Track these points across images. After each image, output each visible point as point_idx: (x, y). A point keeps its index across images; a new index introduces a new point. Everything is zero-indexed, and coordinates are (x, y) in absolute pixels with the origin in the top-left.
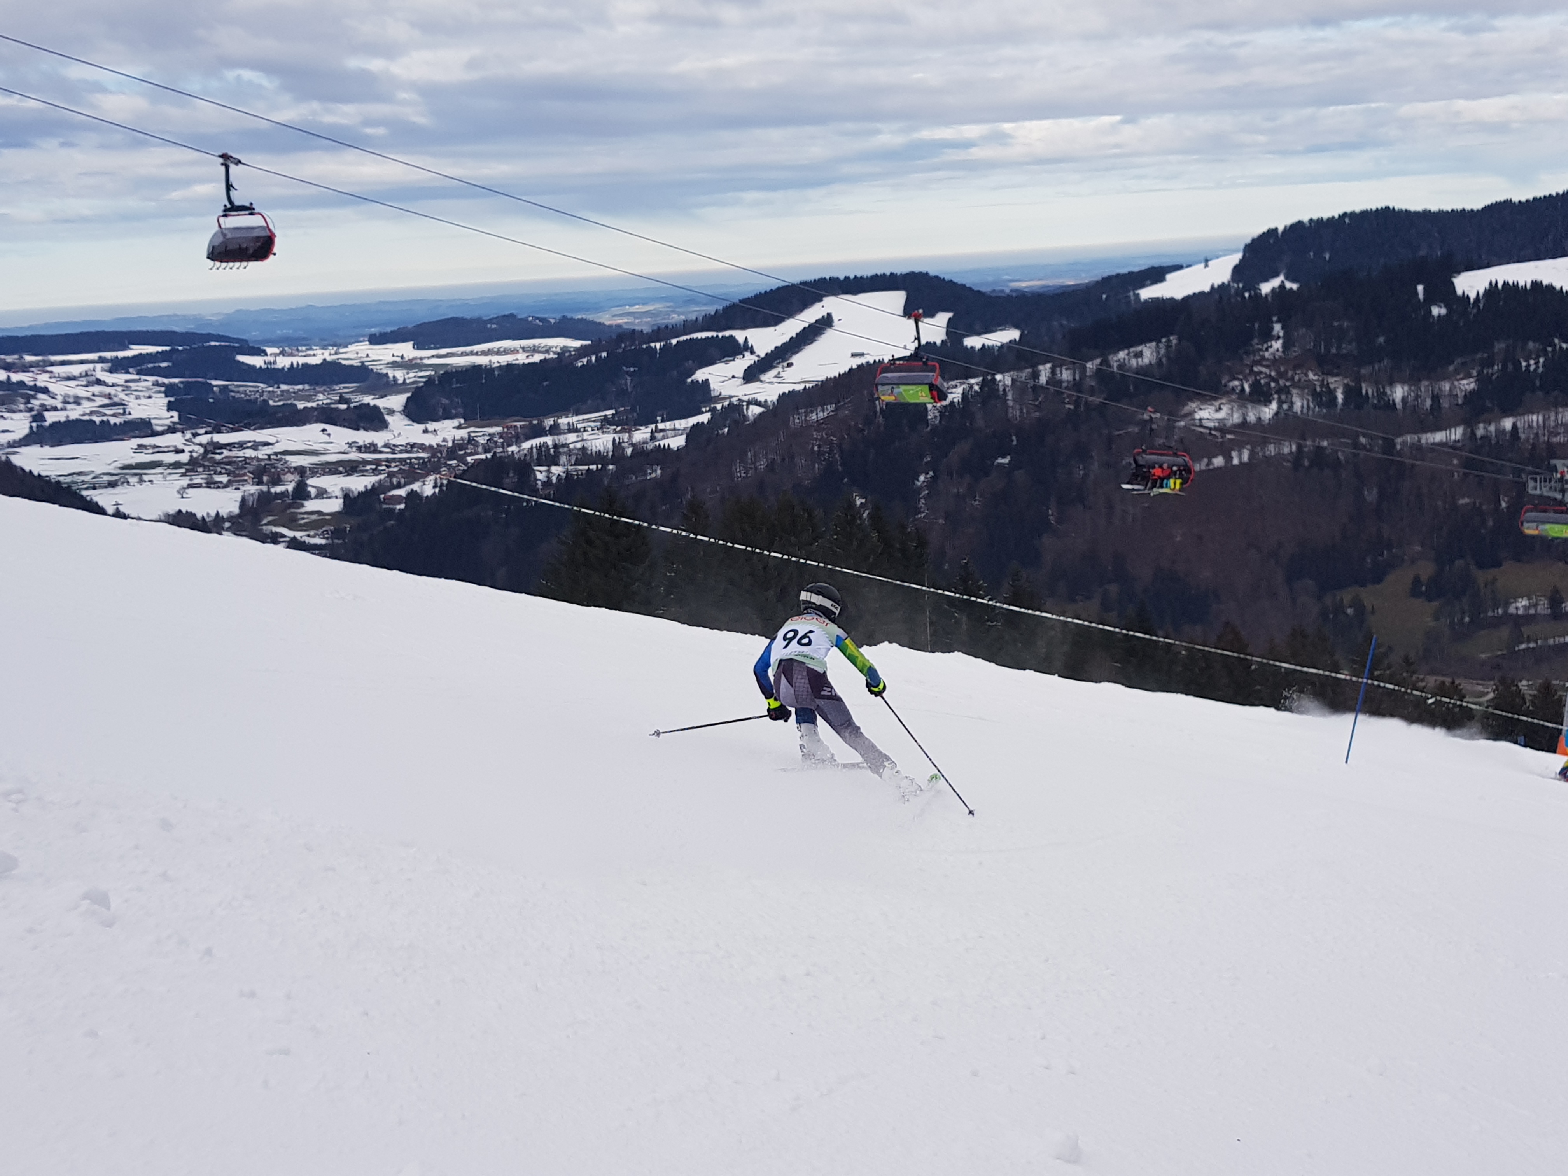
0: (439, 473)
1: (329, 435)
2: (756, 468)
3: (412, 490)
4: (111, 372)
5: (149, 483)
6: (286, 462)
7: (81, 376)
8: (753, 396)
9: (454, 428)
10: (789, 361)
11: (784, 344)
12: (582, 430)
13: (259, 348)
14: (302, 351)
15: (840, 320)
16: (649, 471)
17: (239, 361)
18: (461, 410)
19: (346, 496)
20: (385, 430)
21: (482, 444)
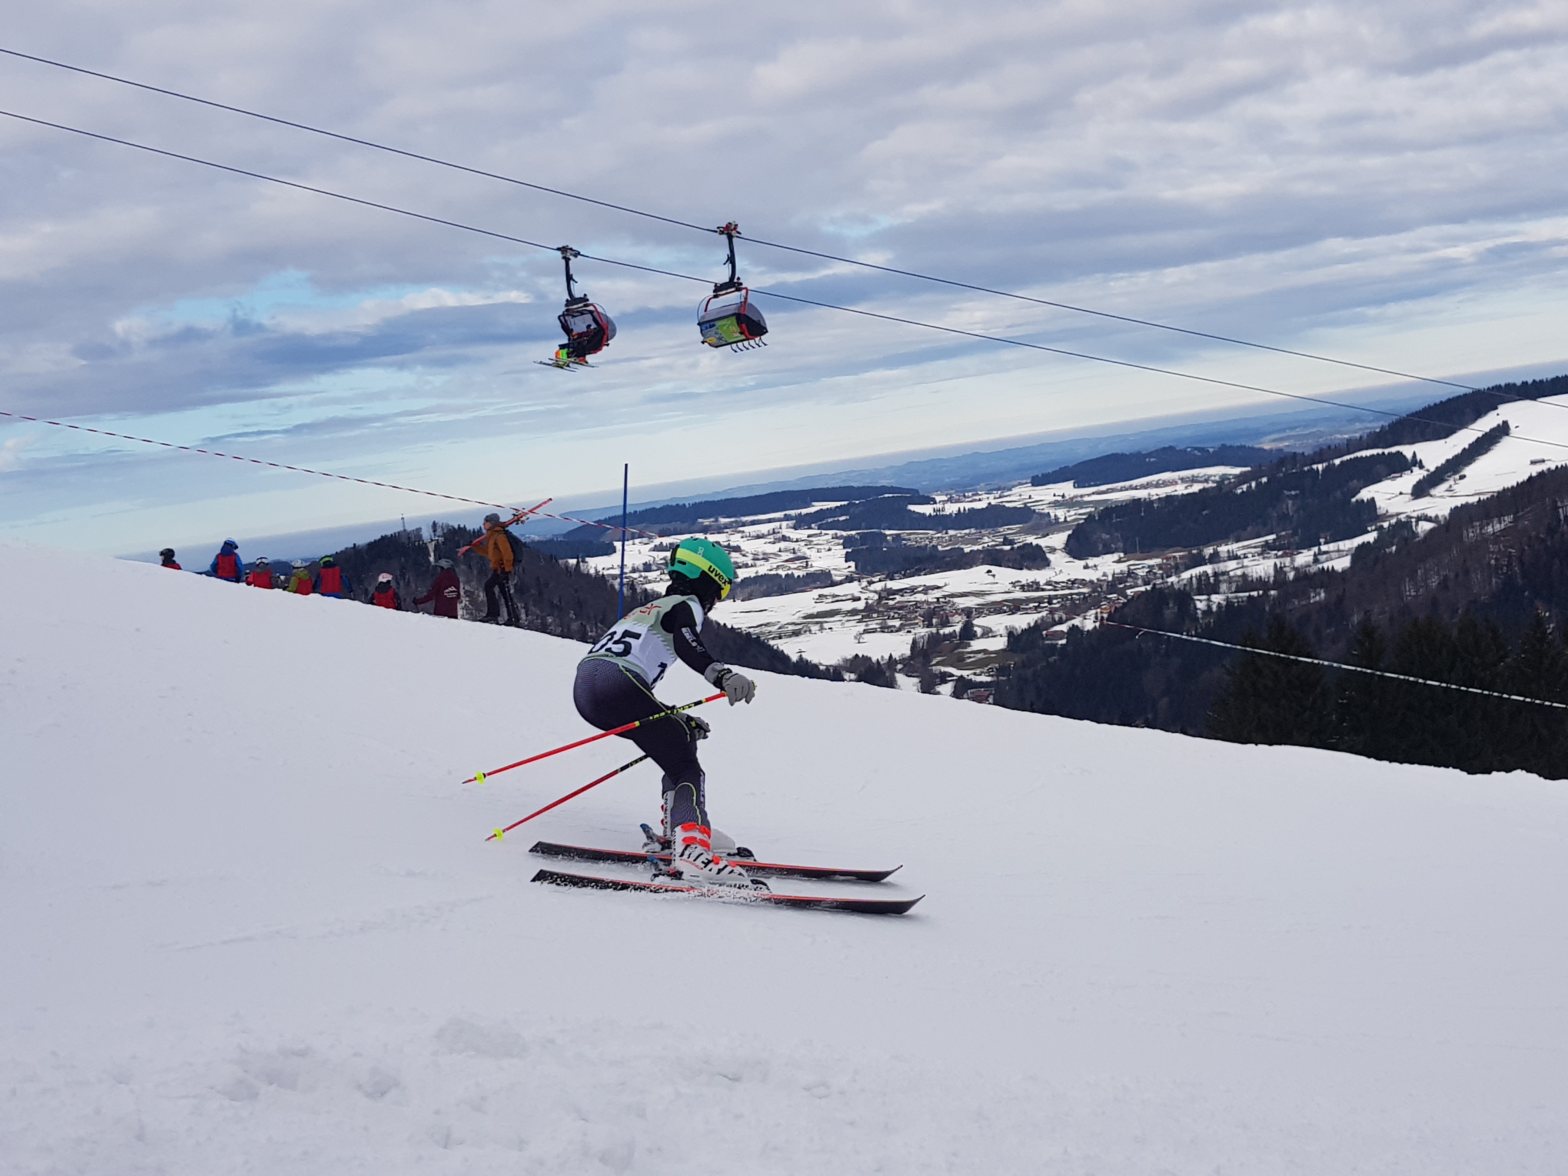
0: (1100, 607)
2: (1427, 585)
3: (1073, 625)
4: (796, 529)
5: (829, 630)
6: (954, 604)
7: (768, 534)
8: (1422, 512)
9: (1114, 562)
10: (1462, 473)
11: (1456, 457)
12: (1242, 556)
13: (928, 497)
14: (969, 497)
15: (1517, 427)
16: (1312, 595)
17: (910, 510)
18: (1121, 545)
19: (1011, 634)
20: (1047, 568)
21: (1141, 576)
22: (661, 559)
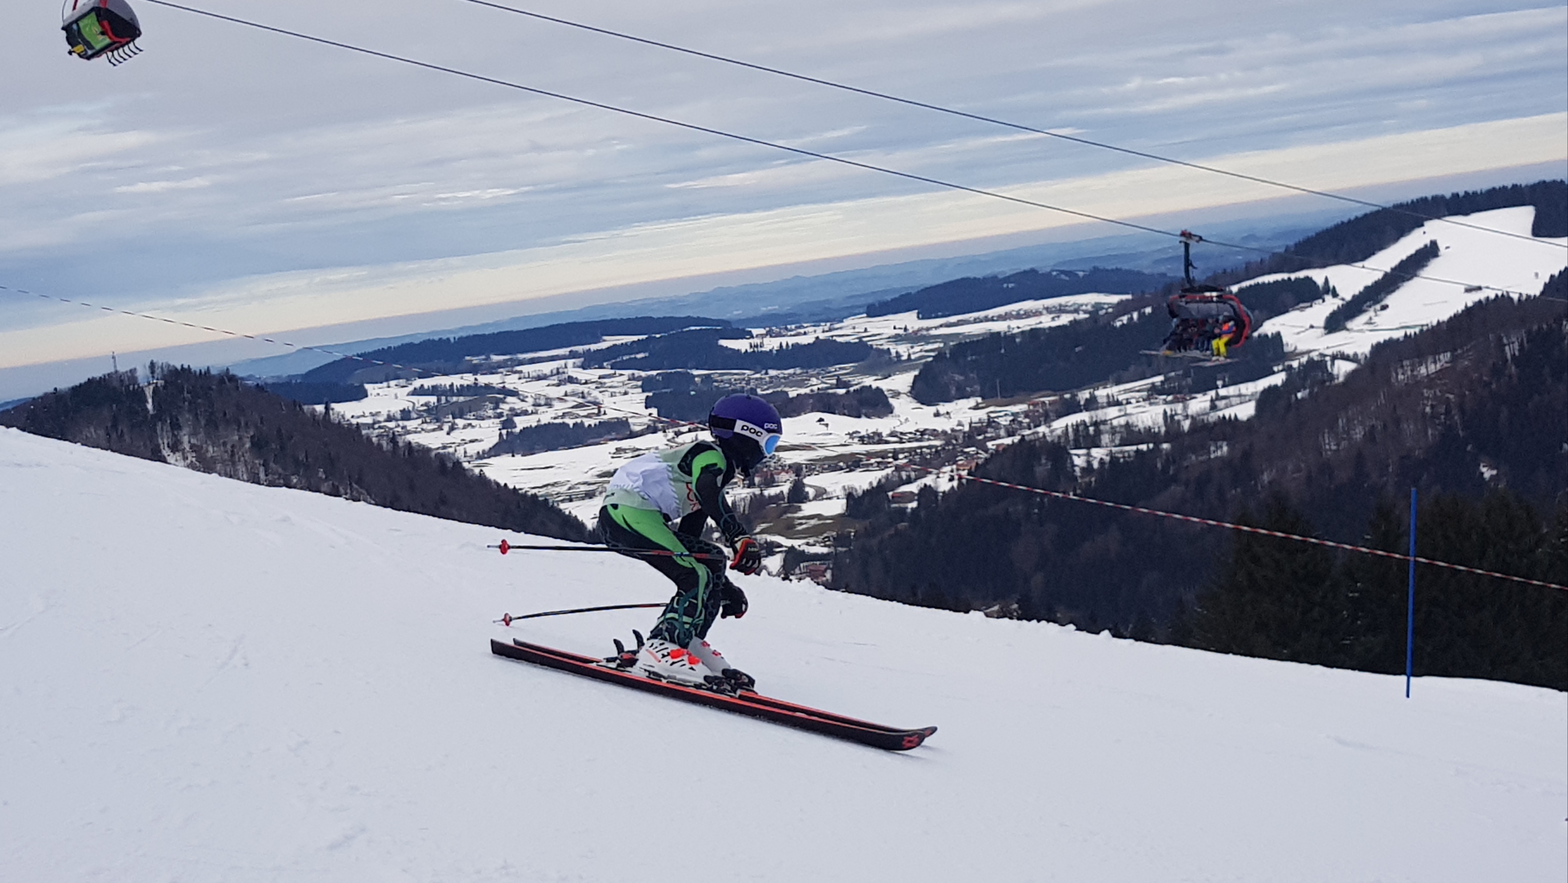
0: (955, 462)
1: (827, 425)
2: (1350, 439)
3: (925, 485)
4: (584, 369)
6: (781, 459)
7: (552, 375)
8: (1338, 349)
9: (970, 408)
11: (1376, 283)
12: (1124, 402)
13: (743, 330)
14: (791, 330)
15: (1447, 248)
16: (1212, 448)
17: (722, 346)
18: (977, 387)
19: (850, 496)
20: (890, 415)
21: (1004, 426)
22: (422, 405)
